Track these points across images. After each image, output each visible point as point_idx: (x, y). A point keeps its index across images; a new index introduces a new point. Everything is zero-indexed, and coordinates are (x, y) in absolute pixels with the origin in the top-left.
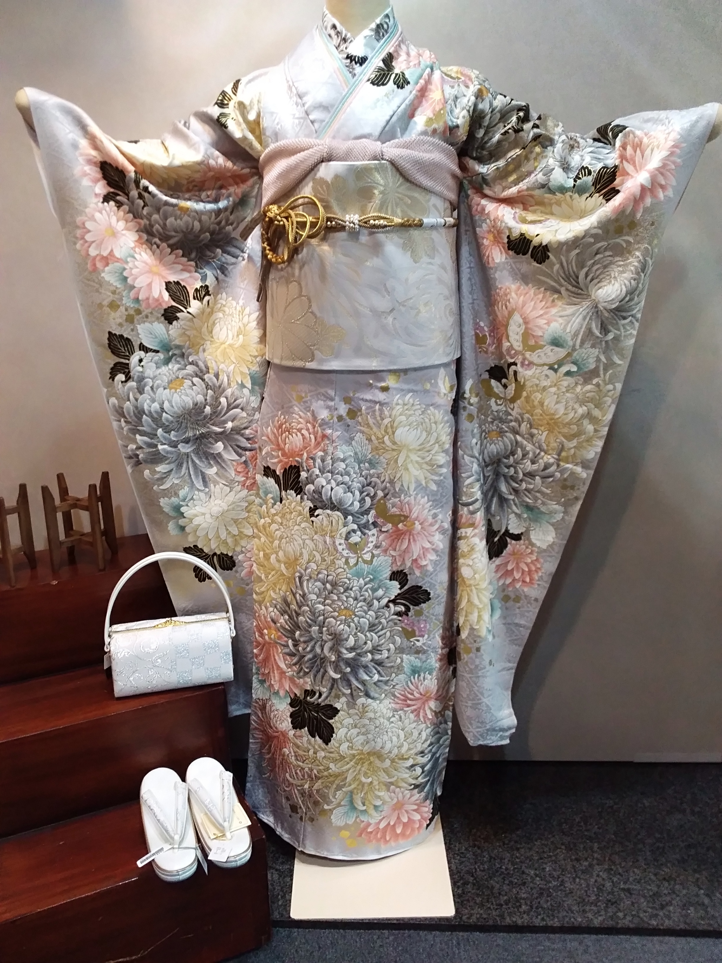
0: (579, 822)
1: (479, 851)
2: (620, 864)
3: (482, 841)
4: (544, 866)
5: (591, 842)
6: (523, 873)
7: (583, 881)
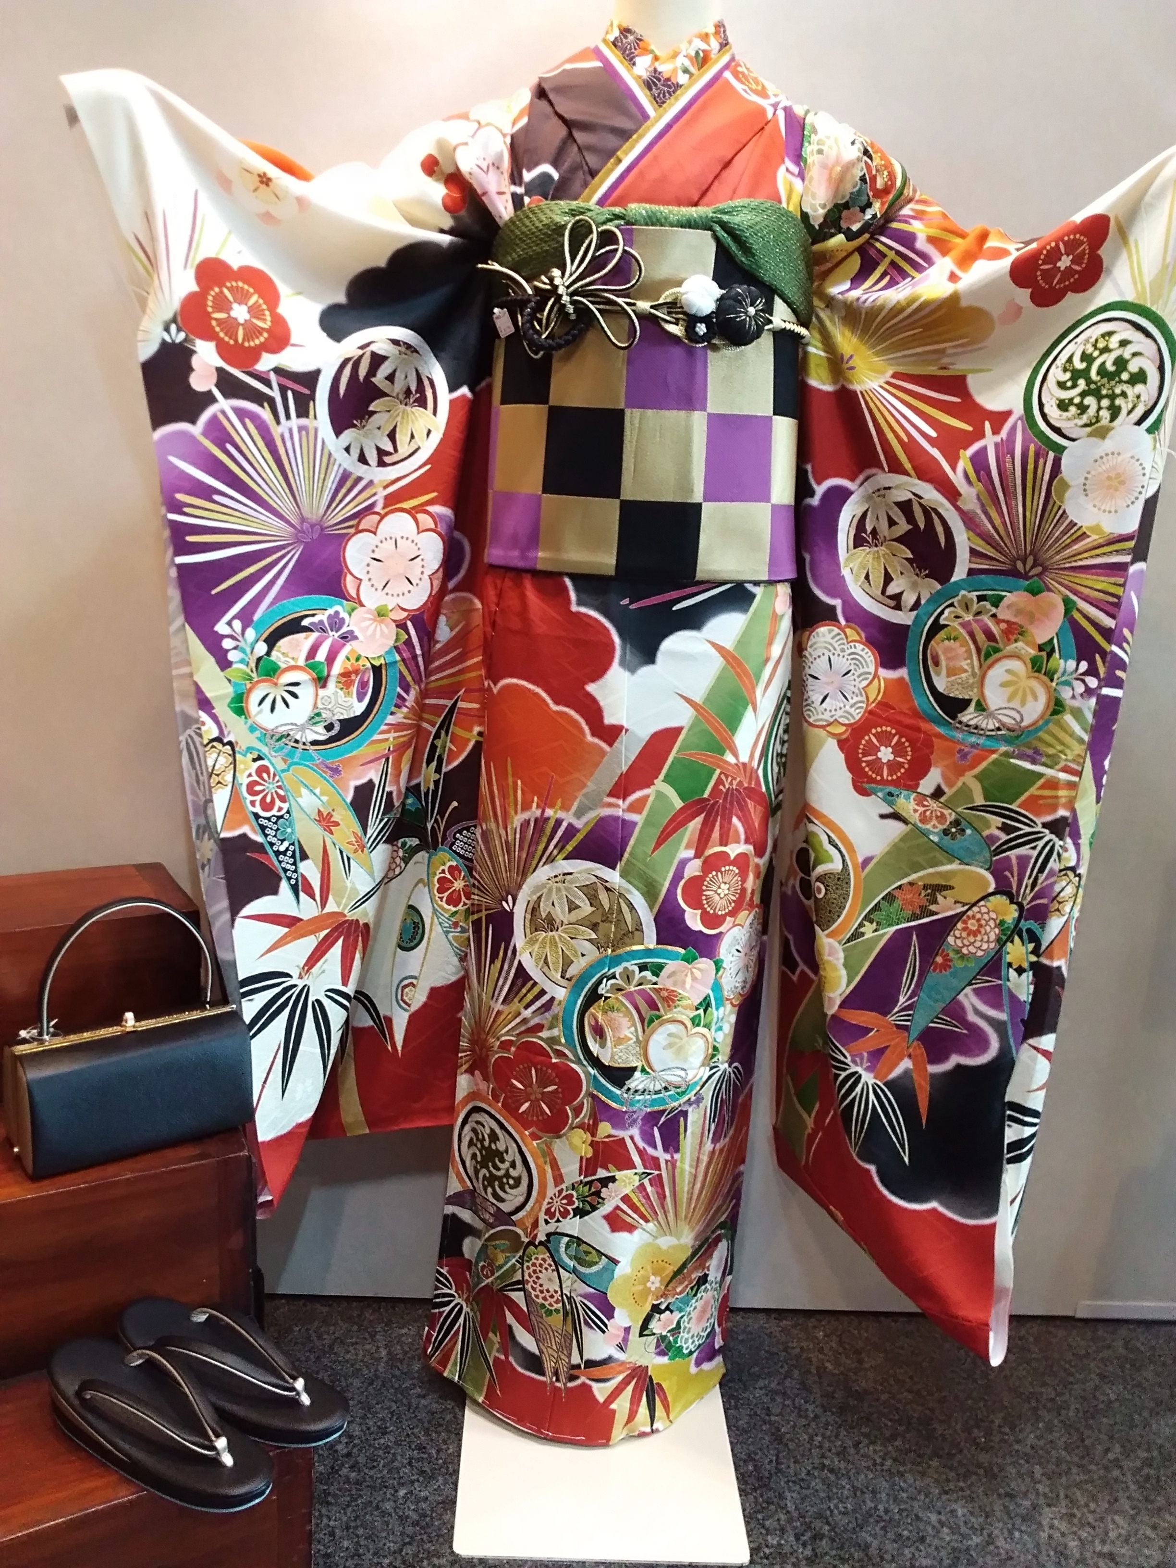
0: (1000, 1426)
1: (832, 1477)
2: (1087, 1505)
3: (836, 1460)
4: (954, 1506)
5: (1027, 1461)
6: (918, 1518)
7: (1026, 1537)
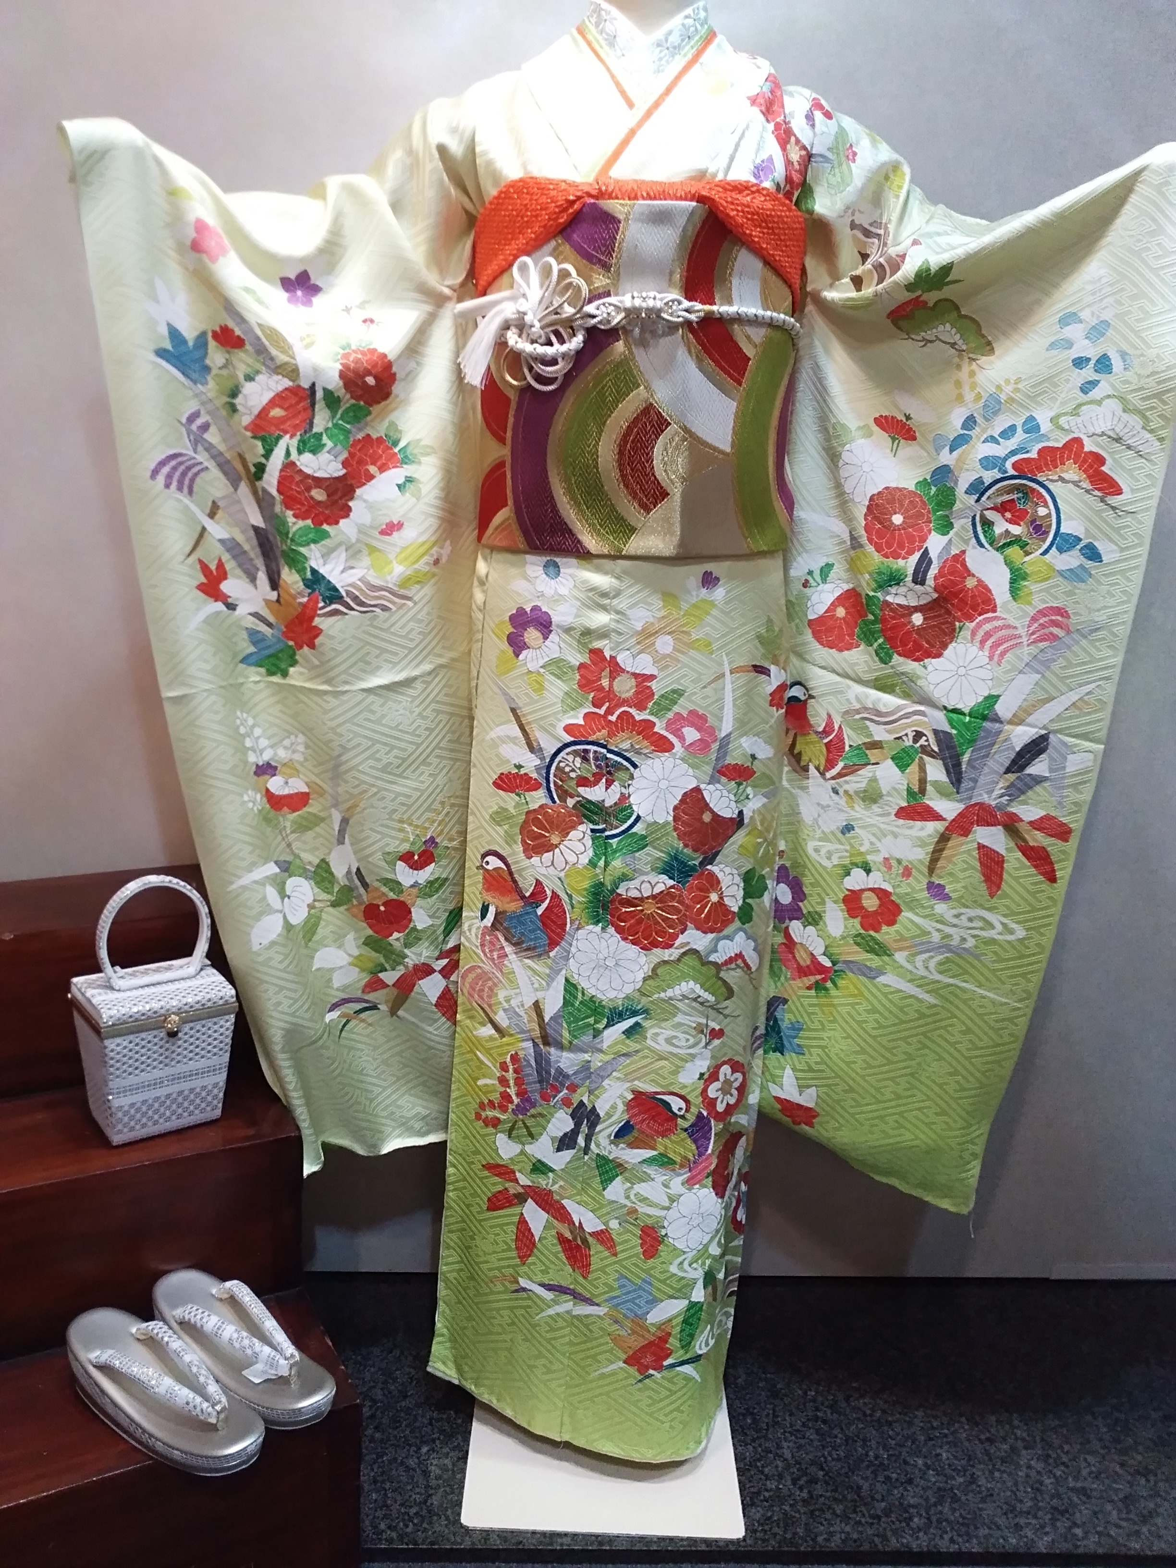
1: (826, 1428)
5: (1007, 1411)
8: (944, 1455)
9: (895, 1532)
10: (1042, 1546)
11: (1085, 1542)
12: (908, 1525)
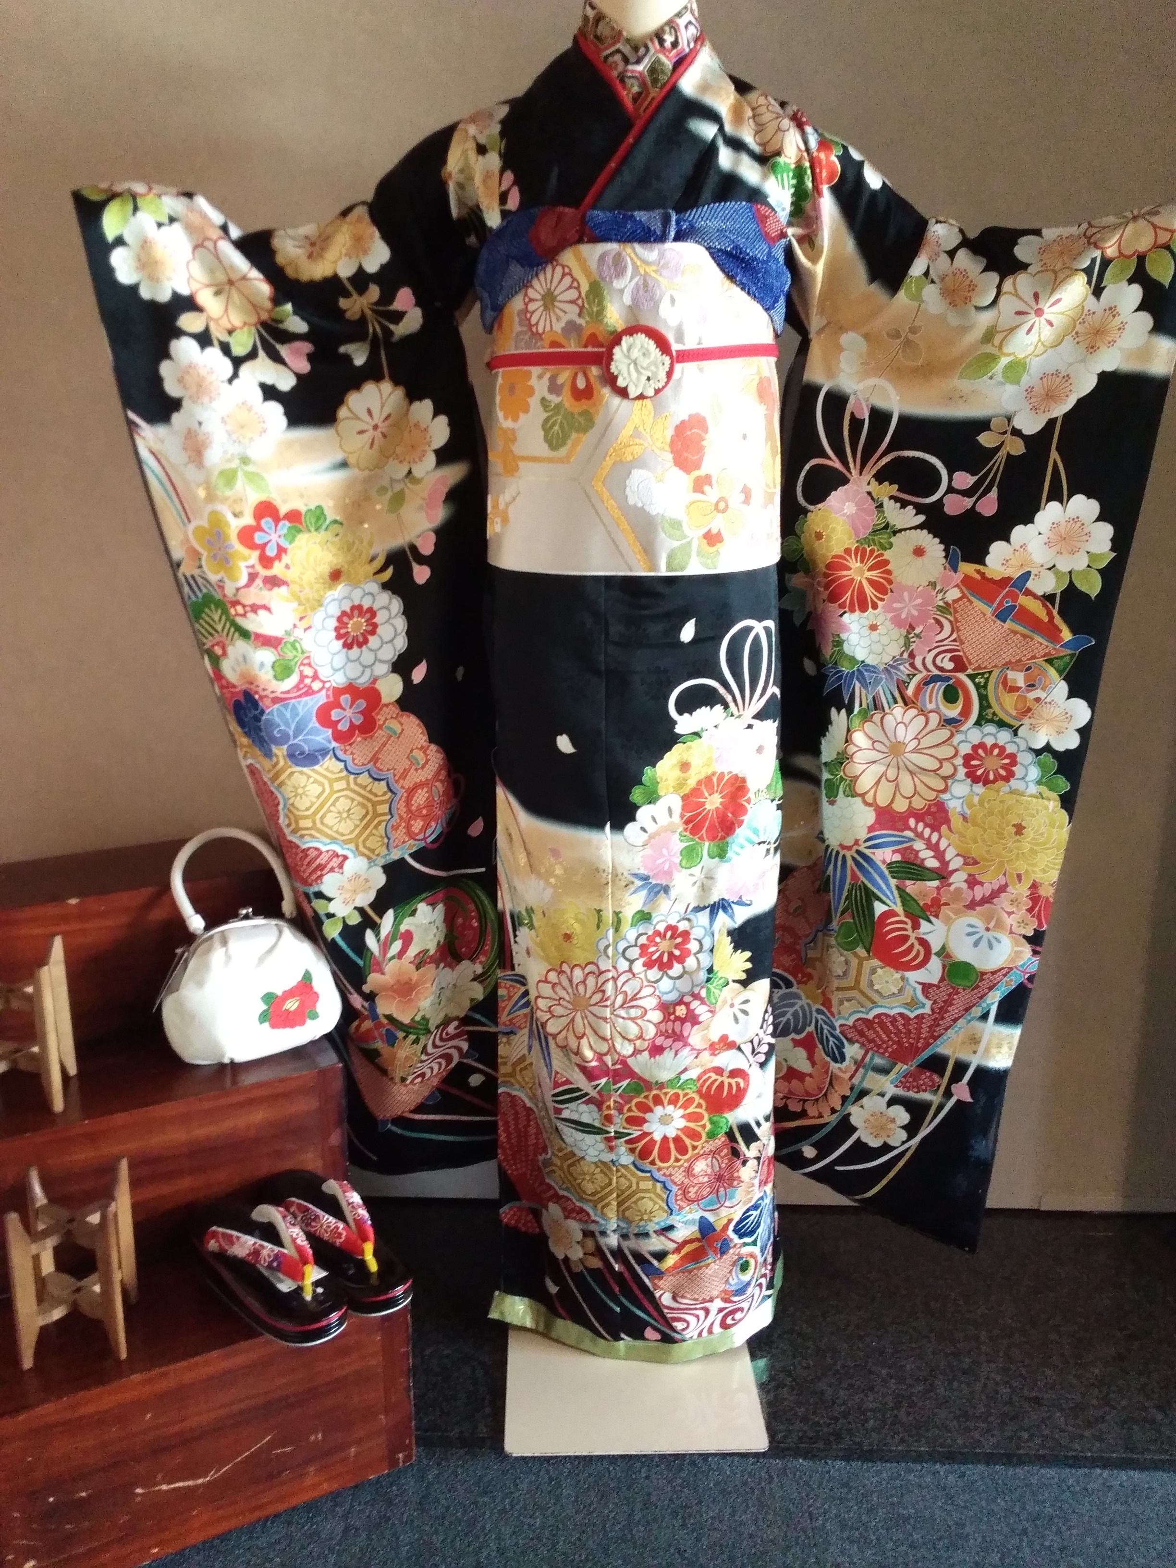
8: (908, 1366)
9: (850, 1432)
10: (988, 1445)
11: (1029, 1444)
12: (863, 1425)
